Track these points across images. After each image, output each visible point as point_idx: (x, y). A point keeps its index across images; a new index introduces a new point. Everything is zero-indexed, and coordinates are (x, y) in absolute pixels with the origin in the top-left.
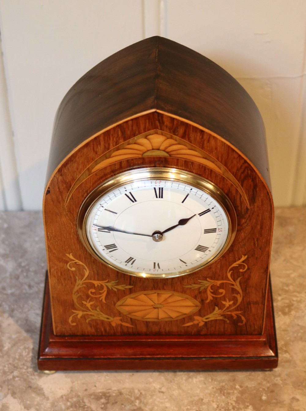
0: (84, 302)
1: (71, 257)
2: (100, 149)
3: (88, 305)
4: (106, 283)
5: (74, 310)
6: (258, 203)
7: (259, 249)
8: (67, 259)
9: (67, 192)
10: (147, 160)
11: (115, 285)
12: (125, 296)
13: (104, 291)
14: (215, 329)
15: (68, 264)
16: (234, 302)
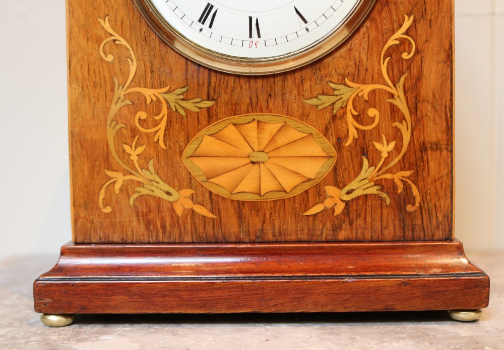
0: (126, 148)
1: (107, 26)
3: (134, 154)
4: (166, 93)
5: (109, 170)
8: (101, 33)
11: (182, 100)
12: (199, 130)
13: (163, 117)
14: (365, 222)
15: (102, 45)
16: (396, 144)
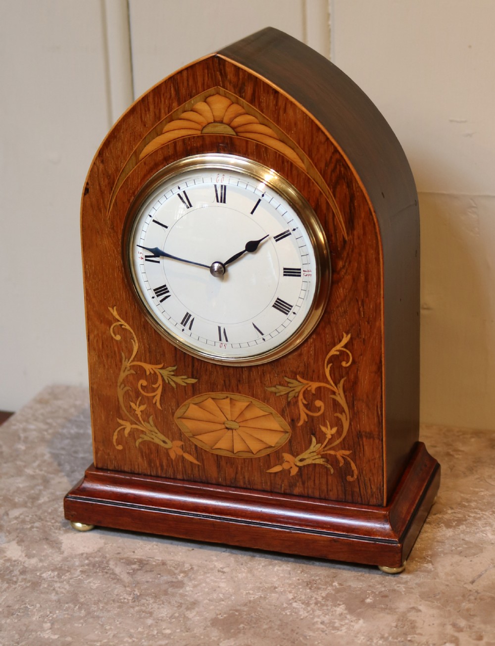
0: (132, 405)
1: (115, 313)
2: (149, 118)
3: (139, 409)
4: (159, 369)
5: (120, 419)
6: (358, 231)
7: (367, 323)
8: (110, 318)
9: (110, 194)
10: (208, 141)
11: (172, 375)
12: (187, 399)
13: (159, 386)
14: (314, 484)
15: (112, 327)
16: (338, 430)
